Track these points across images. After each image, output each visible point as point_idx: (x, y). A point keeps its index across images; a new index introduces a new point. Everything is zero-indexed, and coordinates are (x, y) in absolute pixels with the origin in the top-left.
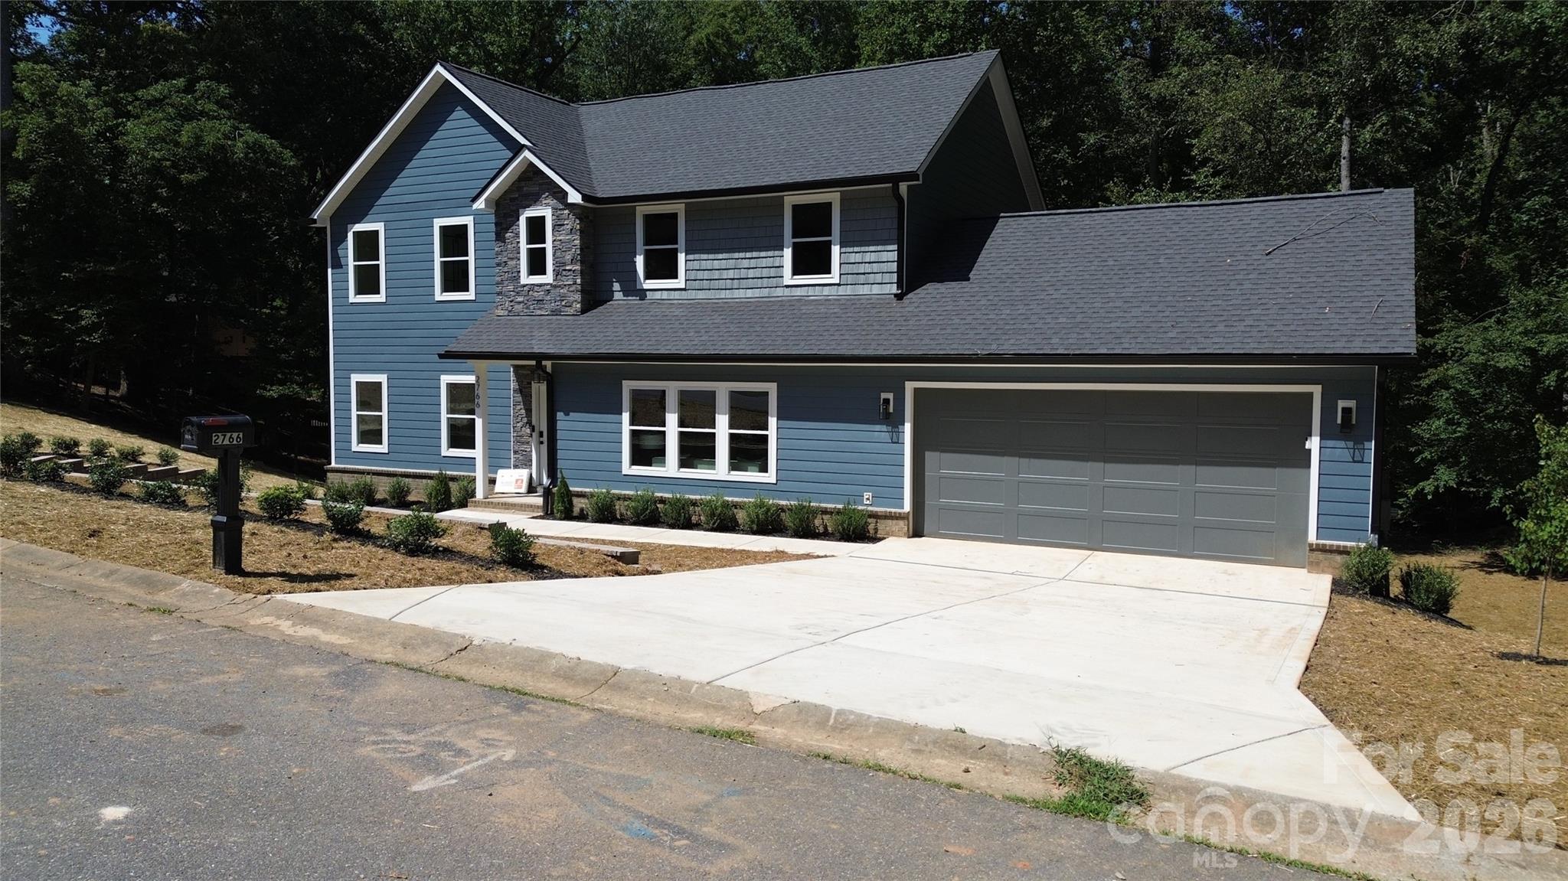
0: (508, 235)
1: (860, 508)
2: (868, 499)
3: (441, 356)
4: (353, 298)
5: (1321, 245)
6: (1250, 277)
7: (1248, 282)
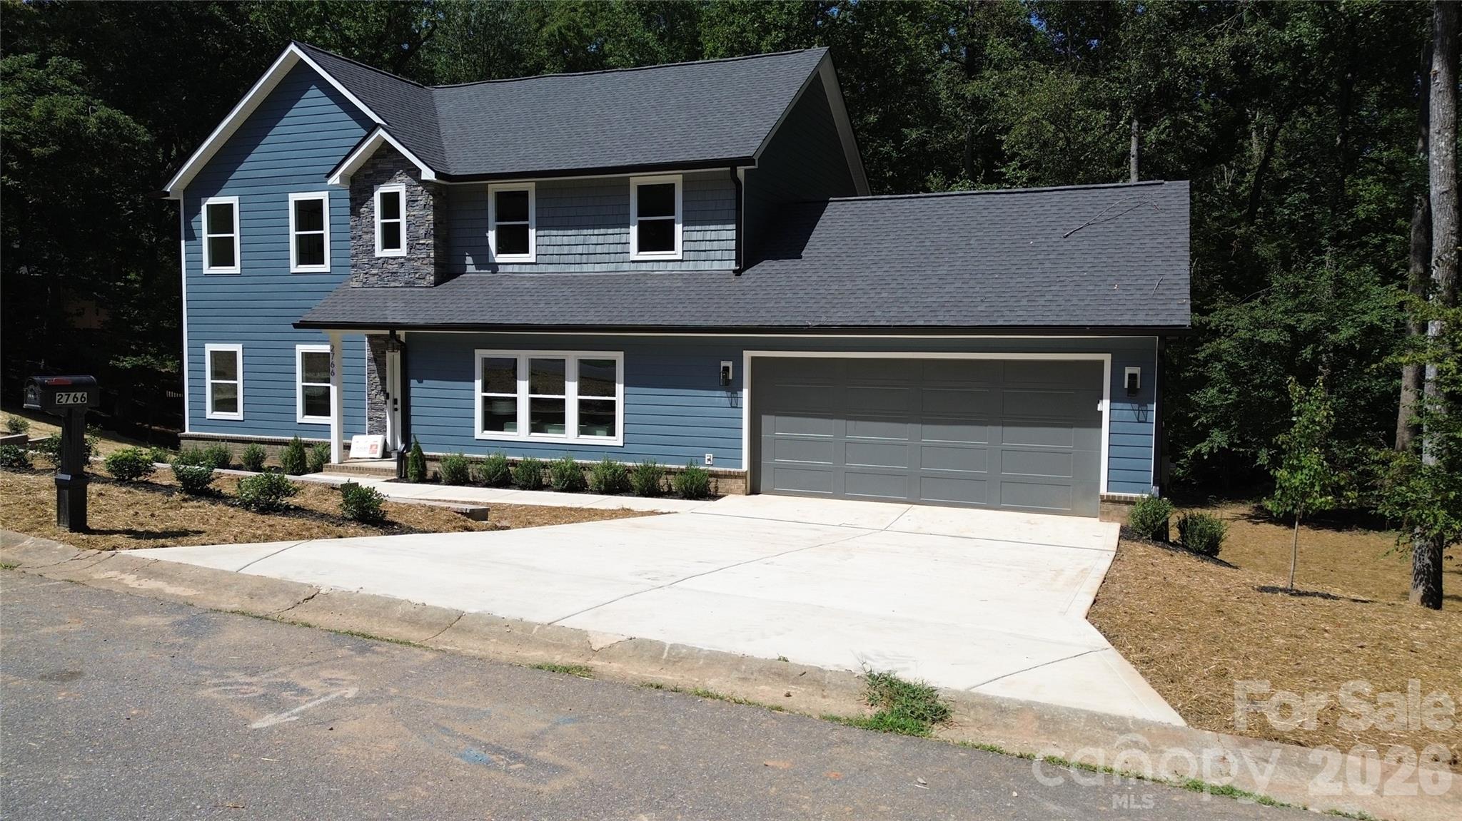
0: (362, 210)
1: (702, 468)
2: (709, 460)
3: (296, 326)
4: (207, 269)
5: (1111, 230)
6: (1051, 257)
7: (1048, 261)
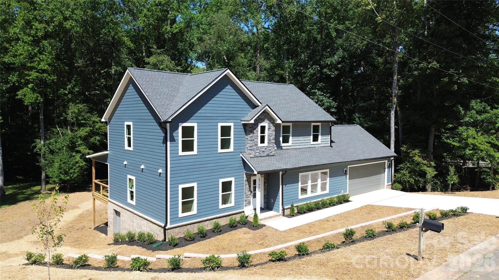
0: (255, 131)
2: (342, 192)
4: (181, 153)
5: (365, 136)
